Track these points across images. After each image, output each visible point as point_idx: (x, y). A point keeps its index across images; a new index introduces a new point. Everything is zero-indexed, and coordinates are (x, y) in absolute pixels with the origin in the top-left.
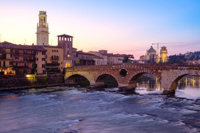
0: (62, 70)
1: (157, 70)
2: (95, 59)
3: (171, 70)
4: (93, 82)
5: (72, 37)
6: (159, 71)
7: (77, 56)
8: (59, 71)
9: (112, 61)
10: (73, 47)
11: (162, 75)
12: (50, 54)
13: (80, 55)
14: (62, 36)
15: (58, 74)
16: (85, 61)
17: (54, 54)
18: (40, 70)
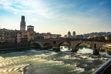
0: (29, 41)
1: (69, 41)
2: (44, 36)
3: (75, 41)
4: (42, 46)
5: (34, 27)
6: (70, 41)
7: (36, 35)
8: (28, 41)
9: (52, 37)
10: (34, 31)
11: (71, 43)
12: (23, 34)
13: (37, 35)
14: (29, 26)
15: (27, 43)
16: (40, 37)
17: (25, 34)
18: (19, 41)
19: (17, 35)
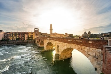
10: (39, 32)
12: (30, 34)
17: (31, 34)
18: (26, 39)
19: (25, 35)
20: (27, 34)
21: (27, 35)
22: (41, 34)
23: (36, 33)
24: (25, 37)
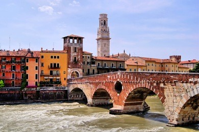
3: (178, 84)
6: (162, 85)
7: (93, 63)
17: (54, 61)
18: (32, 81)
19: (27, 64)
20: (37, 59)
21: (36, 64)
22: (89, 60)
23: (73, 54)
24: (28, 72)
